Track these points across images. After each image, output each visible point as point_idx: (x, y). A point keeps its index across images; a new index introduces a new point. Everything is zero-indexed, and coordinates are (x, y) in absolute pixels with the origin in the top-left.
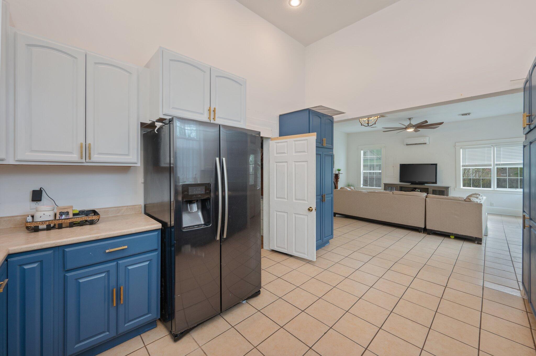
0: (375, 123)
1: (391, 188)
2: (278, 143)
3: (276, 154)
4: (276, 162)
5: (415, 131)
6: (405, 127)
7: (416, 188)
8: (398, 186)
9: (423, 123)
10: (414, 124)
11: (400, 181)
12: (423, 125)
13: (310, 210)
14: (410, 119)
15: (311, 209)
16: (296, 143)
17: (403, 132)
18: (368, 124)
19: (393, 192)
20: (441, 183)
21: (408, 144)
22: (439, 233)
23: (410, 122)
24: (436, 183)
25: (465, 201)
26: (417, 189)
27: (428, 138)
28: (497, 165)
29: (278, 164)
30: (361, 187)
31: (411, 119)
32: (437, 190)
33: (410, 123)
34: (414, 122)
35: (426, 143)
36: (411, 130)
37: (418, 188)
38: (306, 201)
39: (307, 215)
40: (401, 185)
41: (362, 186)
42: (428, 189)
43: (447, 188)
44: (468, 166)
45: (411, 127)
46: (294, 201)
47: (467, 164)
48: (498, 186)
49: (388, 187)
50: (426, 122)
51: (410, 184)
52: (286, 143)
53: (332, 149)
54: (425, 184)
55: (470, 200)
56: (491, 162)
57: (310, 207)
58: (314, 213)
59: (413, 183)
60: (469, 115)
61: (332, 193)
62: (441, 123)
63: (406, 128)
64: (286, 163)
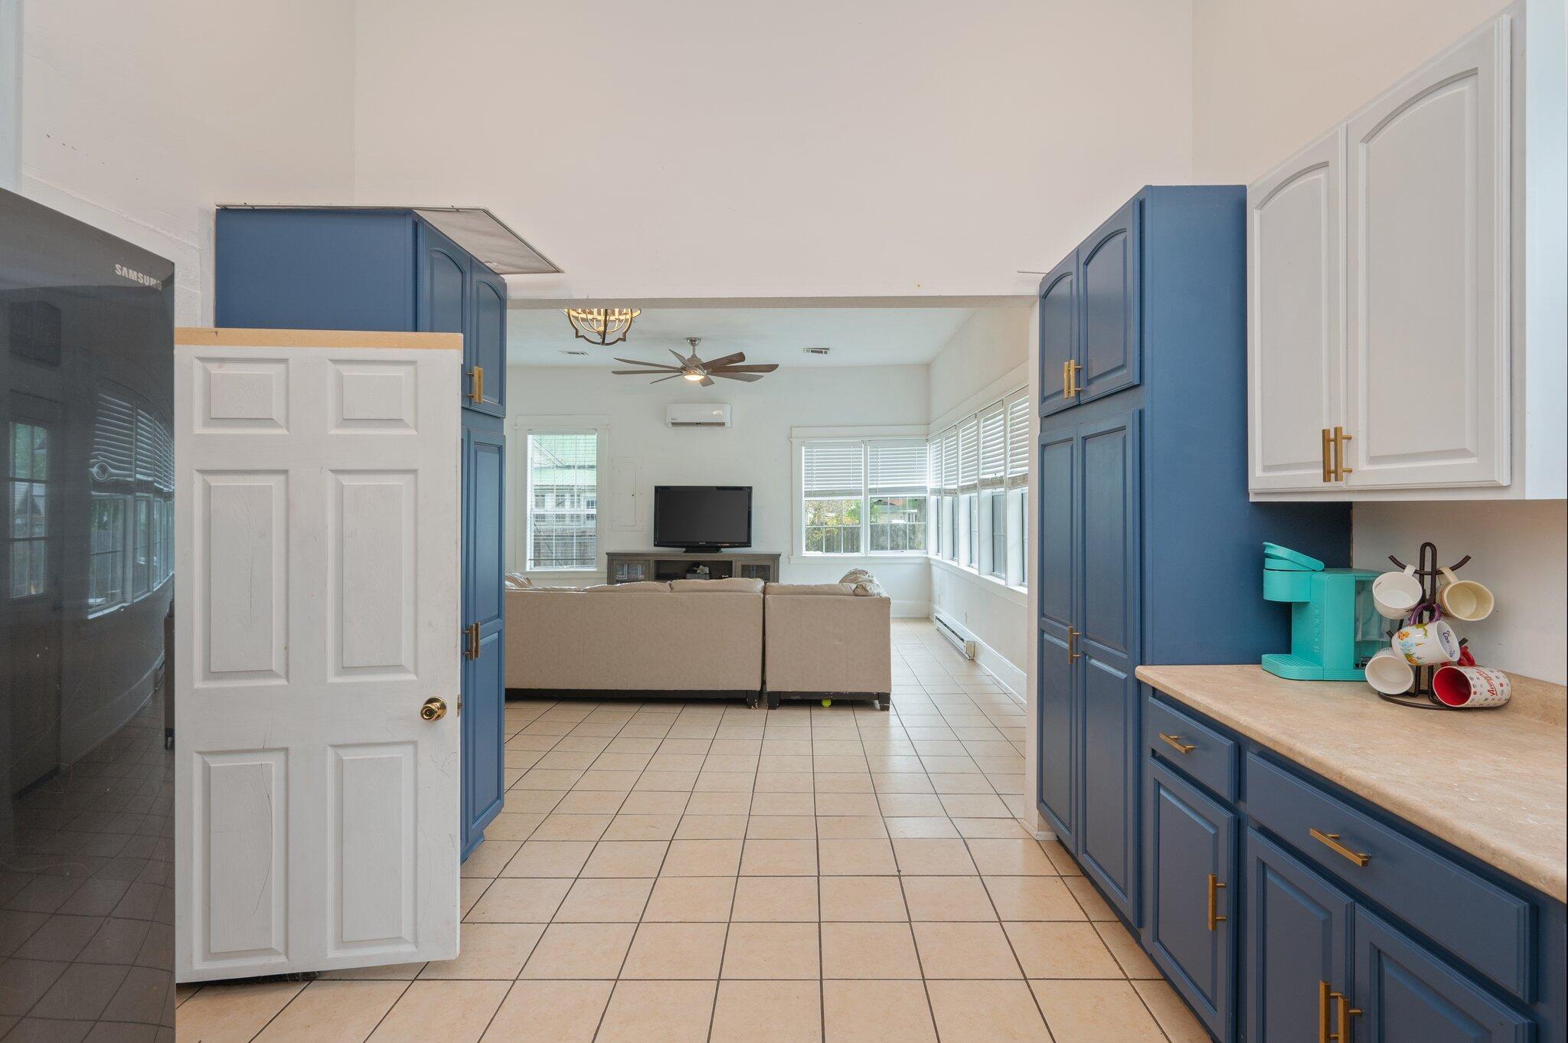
0: (625, 334)
1: (628, 566)
2: (222, 360)
3: (206, 424)
4: (202, 472)
5: (705, 383)
6: (679, 365)
7: (697, 564)
8: (649, 558)
9: (731, 359)
10: (705, 360)
11: (655, 541)
12: (728, 367)
13: (431, 712)
14: (693, 341)
15: (434, 706)
16: (347, 371)
17: (676, 381)
18: (604, 335)
19: (670, 585)
20: (761, 545)
21: (678, 421)
22: (797, 697)
23: (694, 351)
24: (748, 544)
25: (856, 595)
26: (701, 567)
27: (728, 407)
28: (872, 491)
29: (215, 481)
30: (528, 570)
31: (695, 341)
32: (753, 566)
33: (694, 356)
34: (706, 354)
35: (723, 424)
36: (695, 378)
37: (705, 563)
38: (406, 671)
39: (414, 743)
40: (661, 555)
41: (529, 566)
42: (731, 563)
43: (775, 558)
44: (819, 493)
45: (697, 367)
46: (333, 679)
47: (815, 488)
48: (875, 545)
49: (619, 565)
50: (741, 357)
51: (684, 549)
52: (281, 367)
53: (499, 418)
54: (722, 549)
55: (865, 590)
56: (861, 480)
57: (431, 701)
58: (452, 722)
59: (691, 548)
60: (826, 353)
61: (499, 615)
62: (772, 368)
63: (684, 370)
64: (281, 478)
